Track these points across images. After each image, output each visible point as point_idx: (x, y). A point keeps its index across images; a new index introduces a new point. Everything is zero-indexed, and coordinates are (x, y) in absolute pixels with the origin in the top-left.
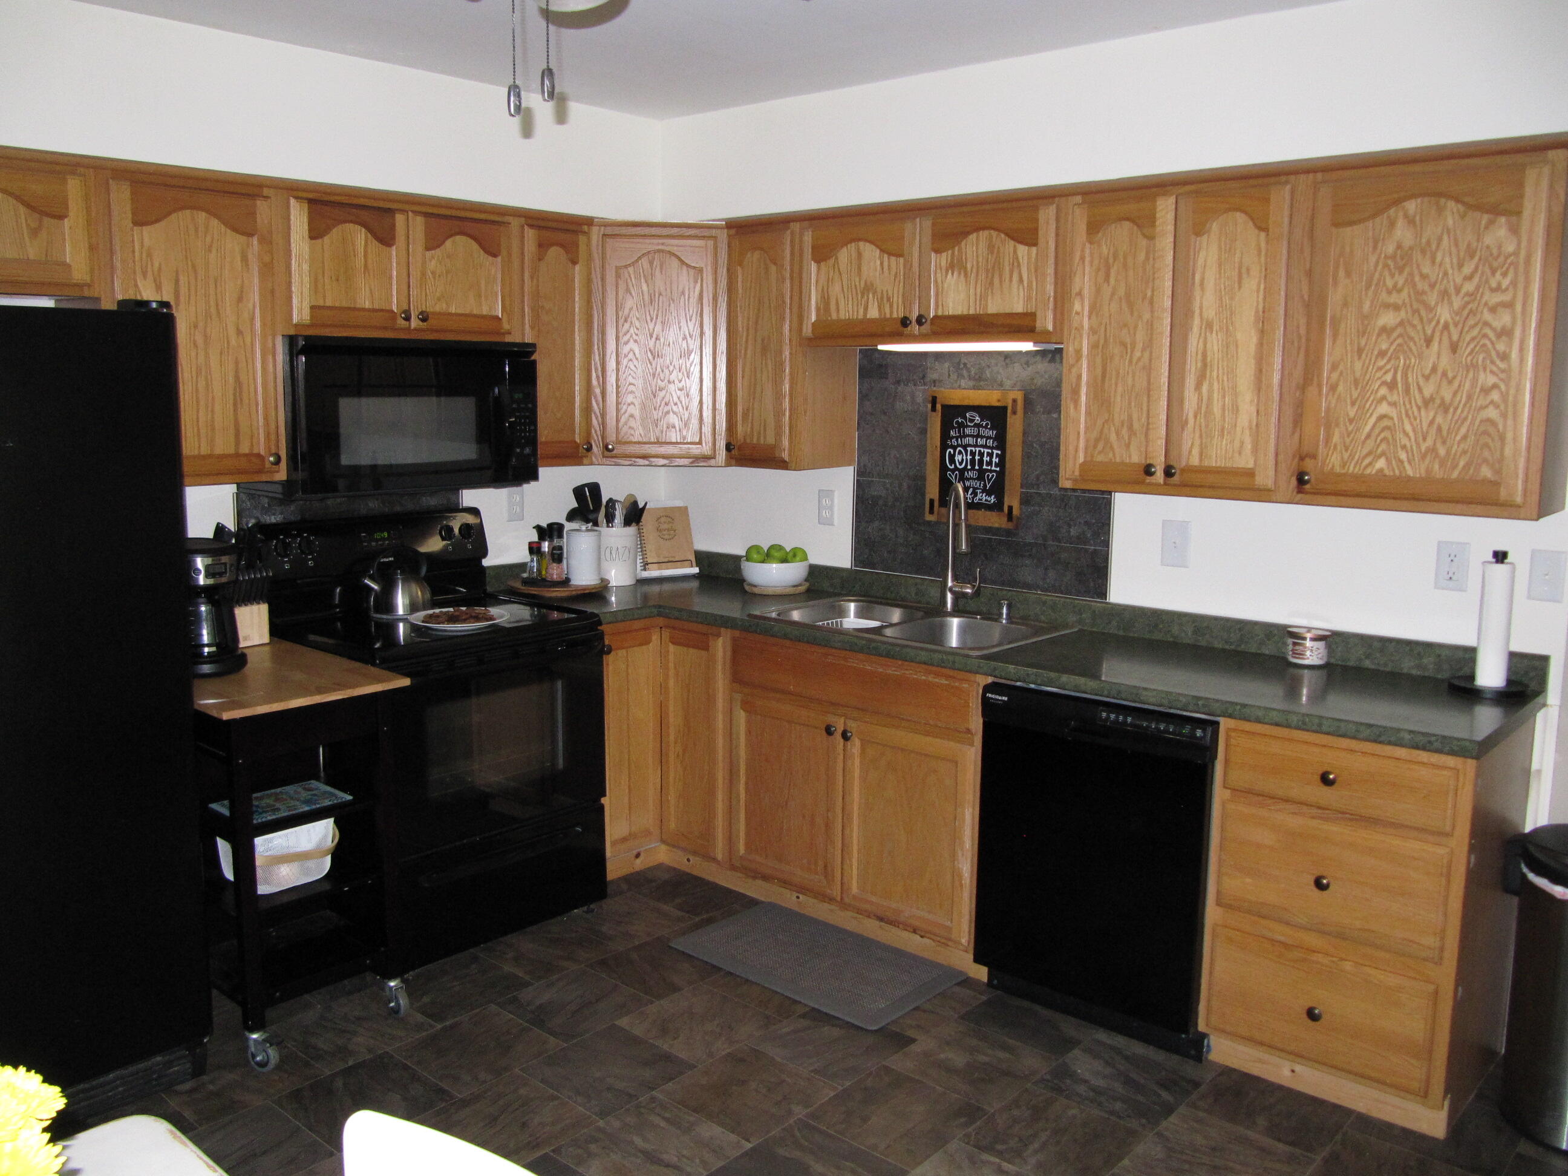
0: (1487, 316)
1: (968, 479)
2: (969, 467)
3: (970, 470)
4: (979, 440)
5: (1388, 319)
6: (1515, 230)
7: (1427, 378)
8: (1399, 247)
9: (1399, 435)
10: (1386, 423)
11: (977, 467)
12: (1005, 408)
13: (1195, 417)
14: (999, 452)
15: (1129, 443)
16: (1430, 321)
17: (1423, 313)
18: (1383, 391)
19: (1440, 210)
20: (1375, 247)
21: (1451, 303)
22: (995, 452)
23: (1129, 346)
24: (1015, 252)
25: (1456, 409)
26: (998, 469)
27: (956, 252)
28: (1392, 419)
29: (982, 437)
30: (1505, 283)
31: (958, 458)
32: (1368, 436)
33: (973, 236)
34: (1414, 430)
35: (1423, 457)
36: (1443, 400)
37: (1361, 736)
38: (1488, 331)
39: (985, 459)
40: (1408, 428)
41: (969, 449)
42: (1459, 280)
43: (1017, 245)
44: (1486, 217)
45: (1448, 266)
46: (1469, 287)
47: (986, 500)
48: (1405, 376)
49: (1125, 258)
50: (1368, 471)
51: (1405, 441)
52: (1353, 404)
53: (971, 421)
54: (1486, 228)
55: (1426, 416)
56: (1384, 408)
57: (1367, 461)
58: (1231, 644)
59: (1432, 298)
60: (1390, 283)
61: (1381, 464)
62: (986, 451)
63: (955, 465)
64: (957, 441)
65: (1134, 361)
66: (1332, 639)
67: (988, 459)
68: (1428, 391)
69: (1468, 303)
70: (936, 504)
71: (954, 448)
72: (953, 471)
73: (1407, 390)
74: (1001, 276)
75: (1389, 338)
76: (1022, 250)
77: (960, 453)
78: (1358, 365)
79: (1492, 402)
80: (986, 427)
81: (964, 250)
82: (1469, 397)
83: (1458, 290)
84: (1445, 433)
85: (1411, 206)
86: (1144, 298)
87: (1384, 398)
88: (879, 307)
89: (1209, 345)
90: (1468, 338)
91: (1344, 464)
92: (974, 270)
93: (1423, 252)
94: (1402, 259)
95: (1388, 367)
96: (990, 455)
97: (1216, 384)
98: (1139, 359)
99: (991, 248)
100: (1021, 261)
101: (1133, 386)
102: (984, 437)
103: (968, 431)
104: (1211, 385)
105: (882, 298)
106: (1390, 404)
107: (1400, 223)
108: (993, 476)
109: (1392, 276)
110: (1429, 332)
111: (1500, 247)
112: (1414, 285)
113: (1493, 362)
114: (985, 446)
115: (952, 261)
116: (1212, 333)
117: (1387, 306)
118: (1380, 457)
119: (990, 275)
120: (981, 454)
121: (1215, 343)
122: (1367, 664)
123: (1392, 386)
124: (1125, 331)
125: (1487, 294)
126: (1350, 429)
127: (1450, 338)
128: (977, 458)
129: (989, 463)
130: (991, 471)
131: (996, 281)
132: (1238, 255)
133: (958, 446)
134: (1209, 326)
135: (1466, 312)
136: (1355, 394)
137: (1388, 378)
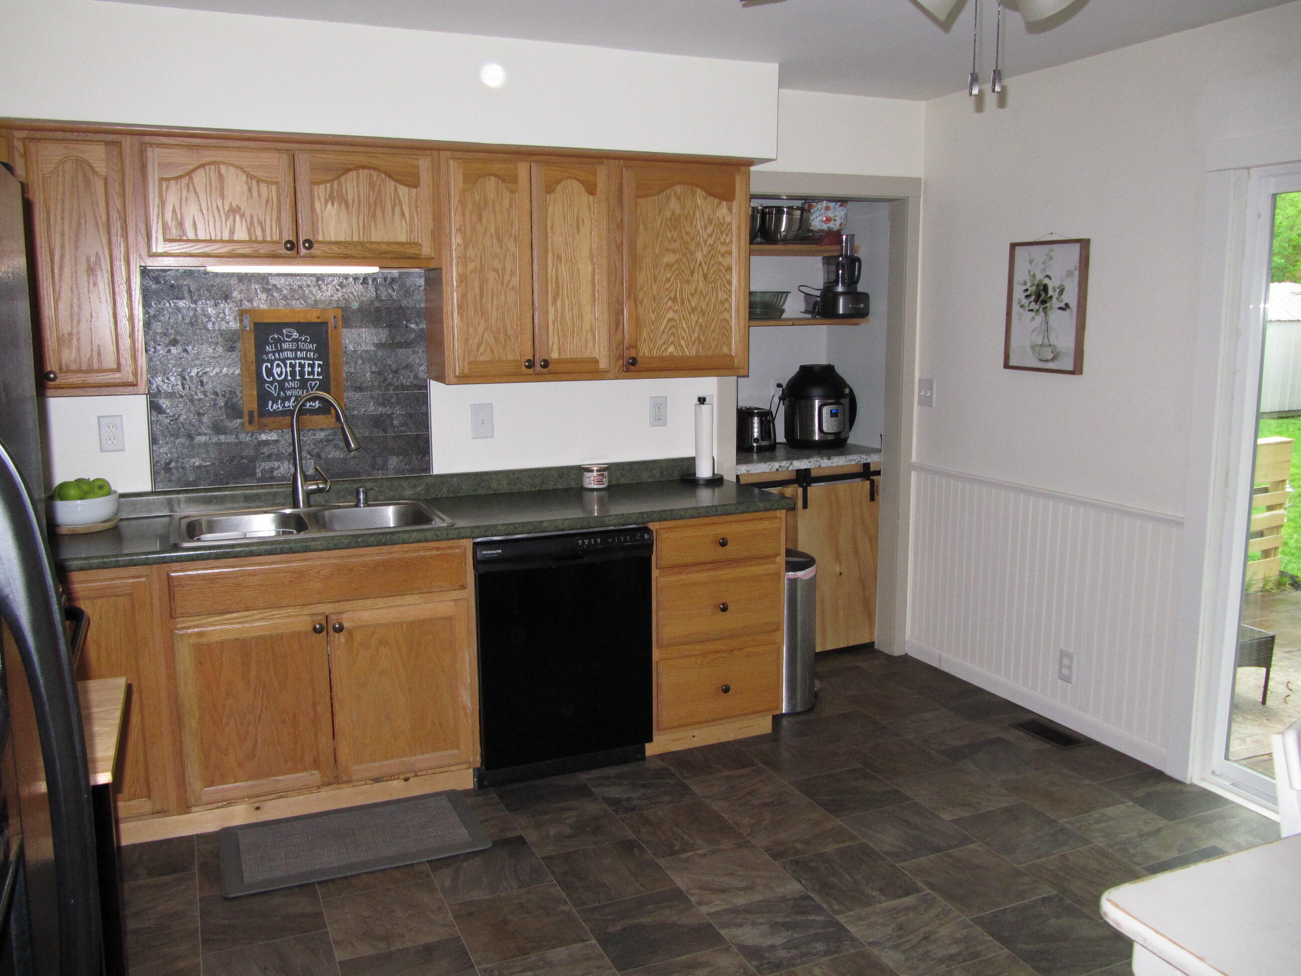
0: (721, 259)
1: (289, 389)
2: (289, 378)
3: (291, 381)
4: (299, 353)
5: (670, 258)
6: (730, 210)
7: (692, 295)
8: (673, 213)
9: (680, 330)
10: (673, 323)
11: (298, 378)
12: (325, 324)
13: (554, 323)
14: (321, 363)
15: (506, 346)
16: (692, 260)
17: (688, 256)
18: (670, 303)
19: (694, 194)
20: (660, 211)
21: (702, 250)
22: (317, 362)
23: (500, 272)
24: (396, 190)
25: (708, 314)
26: (321, 377)
27: (336, 186)
28: (675, 320)
29: (301, 350)
30: (728, 240)
31: (276, 371)
32: (663, 332)
33: (353, 174)
34: (688, 327)
35: (694, 343)
36: (702, 308)
37: (739, 511)
38: (721, 267)
39: (306, 369)
40: (684, 326)
41: (288, 362)
42: (705, 237)
43: (397, 185)
44: (716, 201)
45: (699, 227)
46: (711, 241)
47: (310, 406)
48: (681, 293)
49: (494, 204)
50: (664, 354)
51: (683, 334)
52: (653, 312)
53: (288, 336)
54: (717, 207)
55: (694, 318)
56: (670, 315)
57: (663, 348)
58: (536, 486)
59: (692, 247)
60: (669, 236)
61: (671, 349)
62: (307, 362)
63: (274, 378)
64: (274, 355)
65: (505, 283)
66: (610, 469)
67: (310, 369)
68: (694, 303)
69: (710, 251)
70: (256, 415)
71: (272, 362)
72: (271, 383)
73: (683, 303)
74: (383, 211)
75: (671, 270)
76: (403, 190)
77: (278, 365)
78: (655, 287)
79: (726, 309)
80: (305, 341)
81: (344, 184)
82: (715, 307)
83: (705, 242)
84: (704, 328)
85: (678, 189)
86: (510, 236)
87: (671, 308)
88: (249, 230)
89: (559, 272)
90: (712, 272)
91: (651, 351)
92: (356, 203)
93: (686, 218)
94: (675, 222)
95: (672, 288)
96: (312, 366)
97: (566, 299)
98: (509, 282)
99: (372, 185)
100: (402, 199)
101: (506, 302)
102: (304, 350)
103: (285, 346)
104: (563, 301)
105: (252, 223)
106: (674, 311)
107: (673, 200)
108: (316, 384)
109: (670, 231)
110: (692, 268)
111: (724, 219)
112: (683, 238)
113: (725, 286)
114: (306, 359)
115: (331, 192)
116: (561, 264)
117: (668, 250)
118: (670, 345)
119: (372, 209)
120: (302, 366)
121: (563, 268)
122: (623, 481)
123: (674, 300)
124: (497, 260)
125: (720, 246)
126: (653, 328)
127: (703, 270)
128: (297, 369)
129: (311, 373)
130: (313, 380)
131: (379, 213)
132: (576, 210)
133: (276, 359)
134: (559, 258)
135: (710, 256)
136: (654, 305)
137: (672, 295)
